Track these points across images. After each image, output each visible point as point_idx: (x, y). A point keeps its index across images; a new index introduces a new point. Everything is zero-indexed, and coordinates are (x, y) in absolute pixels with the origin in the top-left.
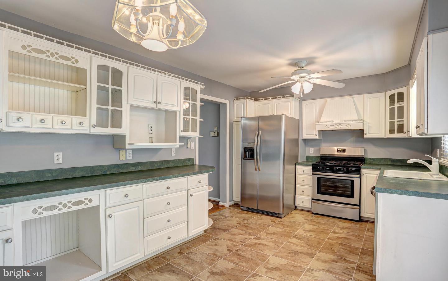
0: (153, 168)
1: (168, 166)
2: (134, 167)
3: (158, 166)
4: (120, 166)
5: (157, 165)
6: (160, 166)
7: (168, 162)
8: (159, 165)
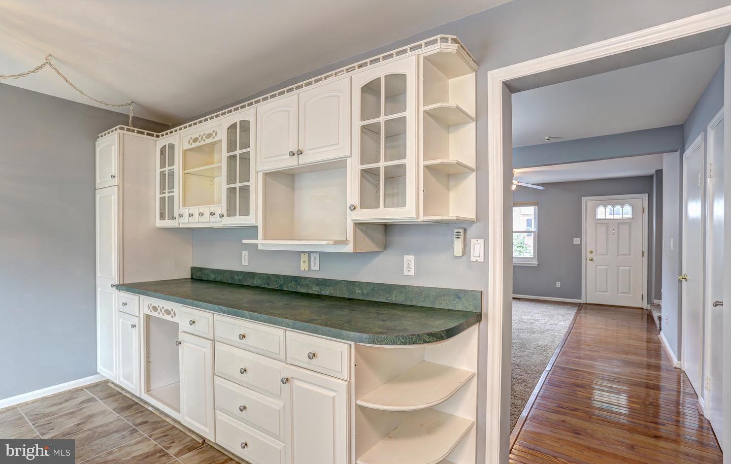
0: (351, 297)
1: (387, 299)
2: (318, 287)
3: (362, 293)
4: (298, 280)
5: (360, 291)
6: (367, 294)
7: (389, 288)
8: (365, 292)
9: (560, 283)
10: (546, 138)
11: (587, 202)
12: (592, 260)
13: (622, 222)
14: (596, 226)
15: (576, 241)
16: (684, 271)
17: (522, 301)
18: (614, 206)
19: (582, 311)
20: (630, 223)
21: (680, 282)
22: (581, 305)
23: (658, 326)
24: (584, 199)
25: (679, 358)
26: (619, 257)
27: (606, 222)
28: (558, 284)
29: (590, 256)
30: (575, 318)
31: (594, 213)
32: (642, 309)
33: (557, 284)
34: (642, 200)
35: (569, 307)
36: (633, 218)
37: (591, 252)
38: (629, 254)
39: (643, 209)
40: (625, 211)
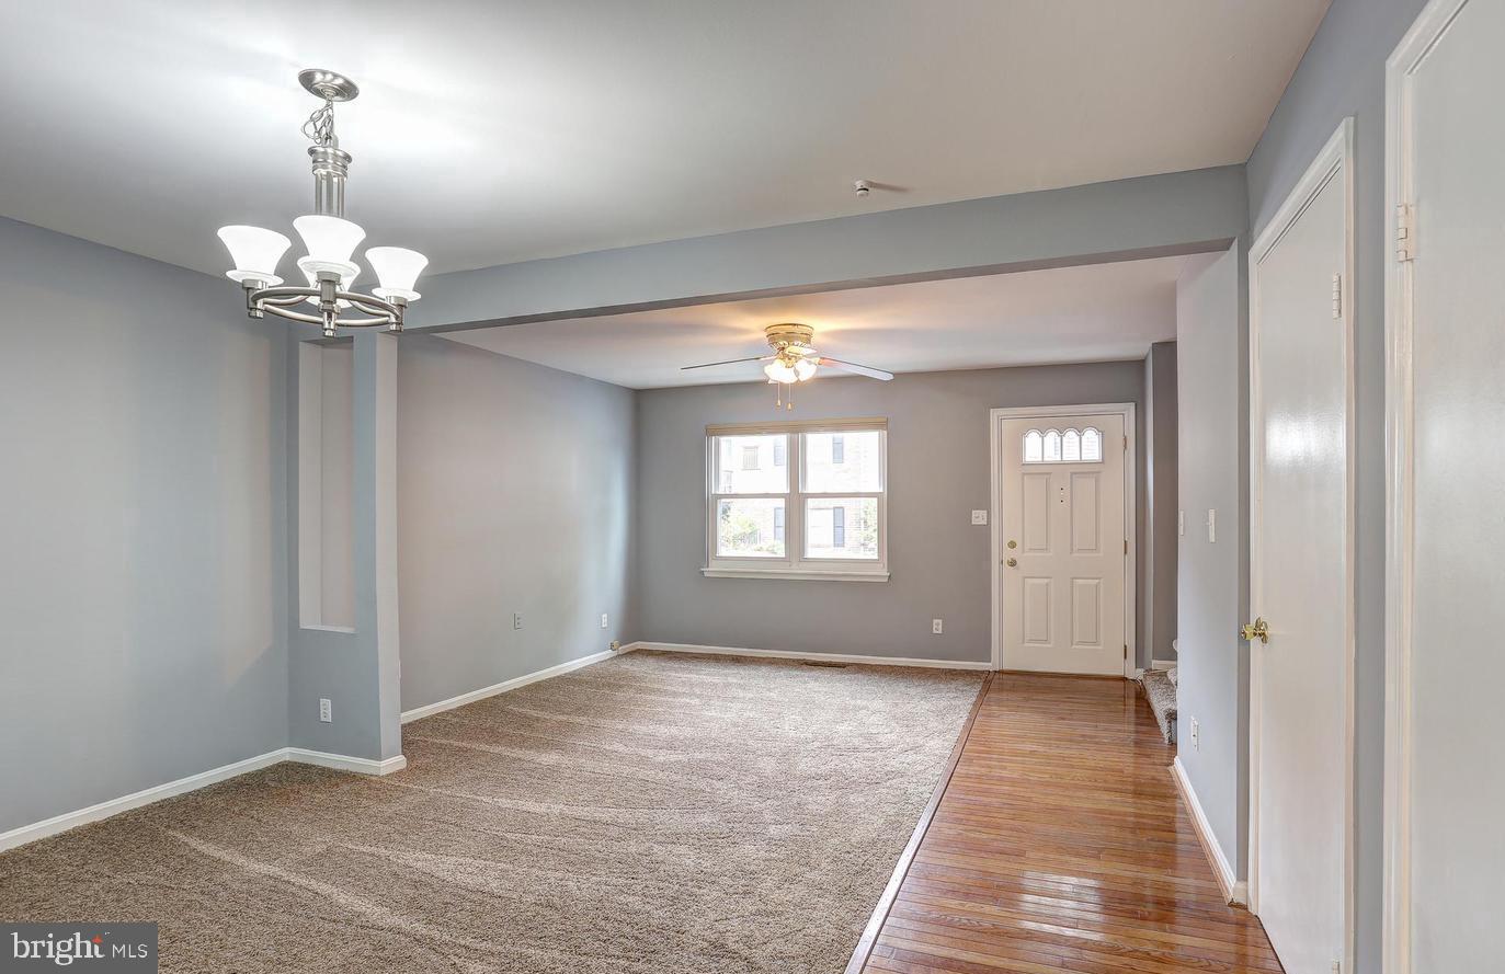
9: (940, 621)
10: (859, 184)
11: (1002, 421)
12: (1013, 563)
13: (1080, 470)
14: (1023, 479)
15: (979, 517)
16: (1257, 612)
17: (849, 672)
18: (1061, 432)
19: (992, 695)
20: (1098, 472)
21: (1243, 640)
22: (990, 677)
23: (1166, 736)
24: (995, 414)
25: (1243, 875)
26: (1075, 555)
27: (1044, 471)
28: (938, 626)
29: (1008, 554)
30: (971, 720)
31: (1019, 449)
32: (1124, 679)
33: (935, 627)
34: (1122, 417)
35: (960, 683)
36: (1103, 462)
37: (1012, 545)
38: (1096, 549)
39: (1125, 439)
40: (1084, 446)
